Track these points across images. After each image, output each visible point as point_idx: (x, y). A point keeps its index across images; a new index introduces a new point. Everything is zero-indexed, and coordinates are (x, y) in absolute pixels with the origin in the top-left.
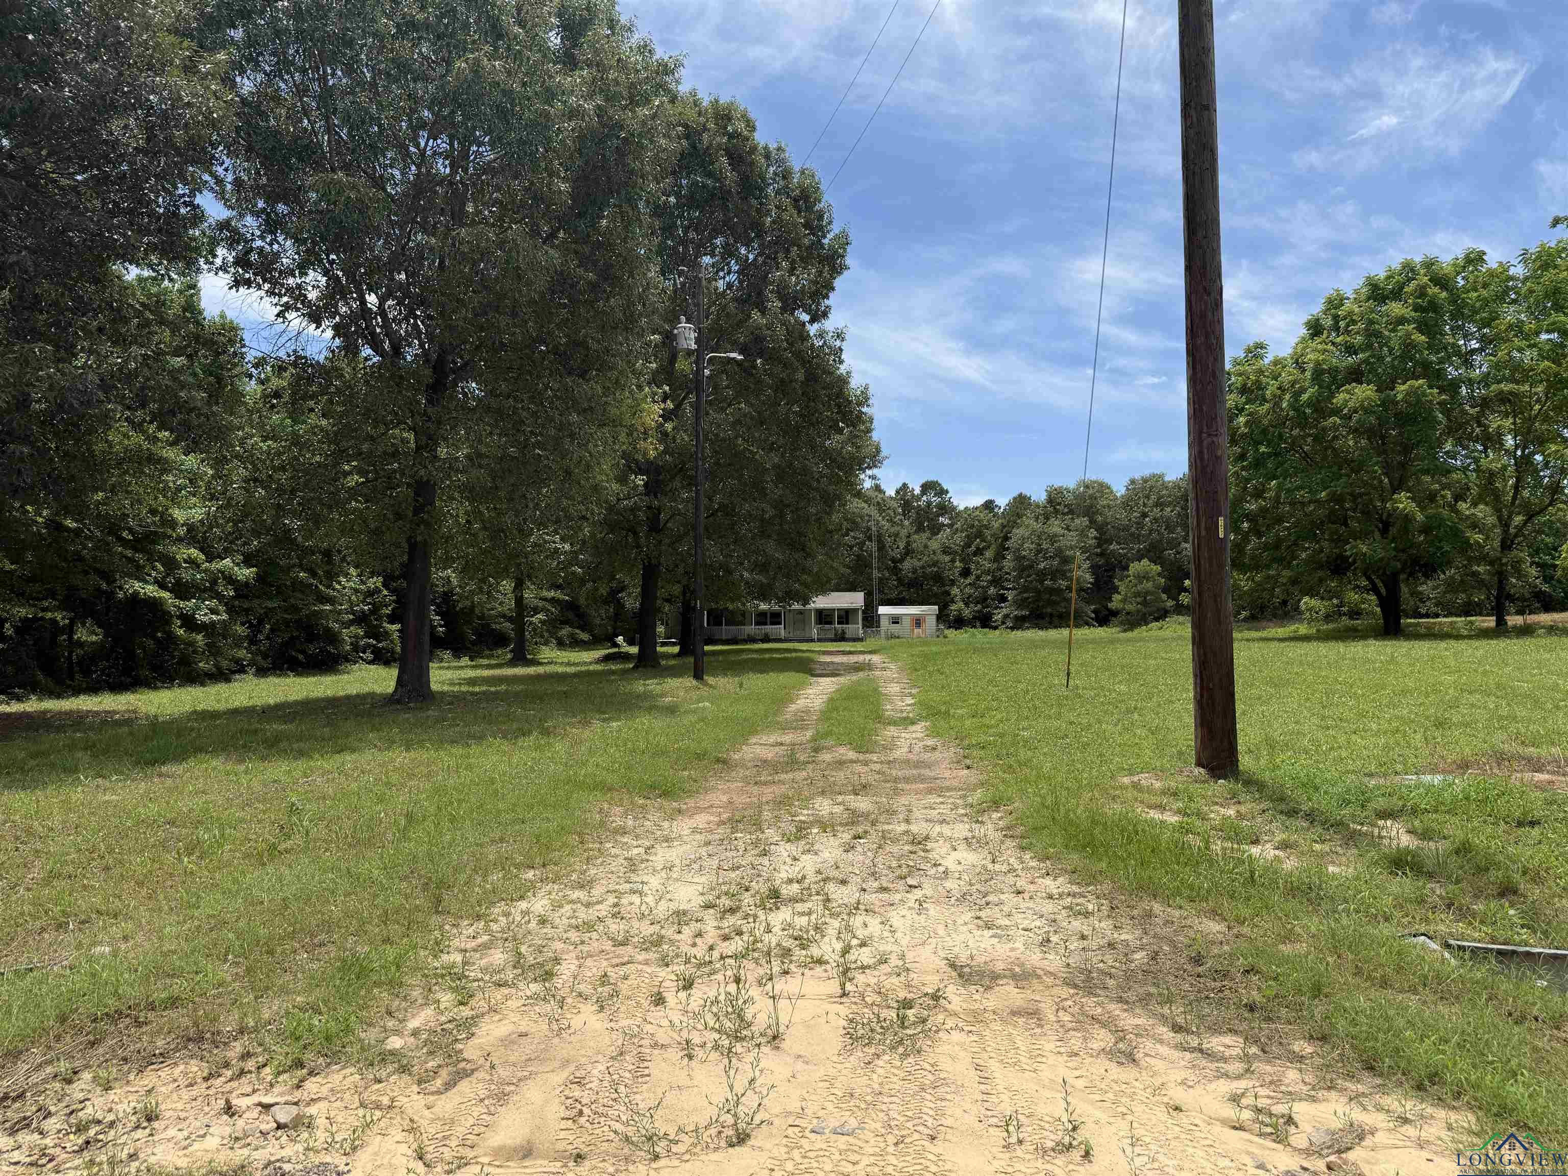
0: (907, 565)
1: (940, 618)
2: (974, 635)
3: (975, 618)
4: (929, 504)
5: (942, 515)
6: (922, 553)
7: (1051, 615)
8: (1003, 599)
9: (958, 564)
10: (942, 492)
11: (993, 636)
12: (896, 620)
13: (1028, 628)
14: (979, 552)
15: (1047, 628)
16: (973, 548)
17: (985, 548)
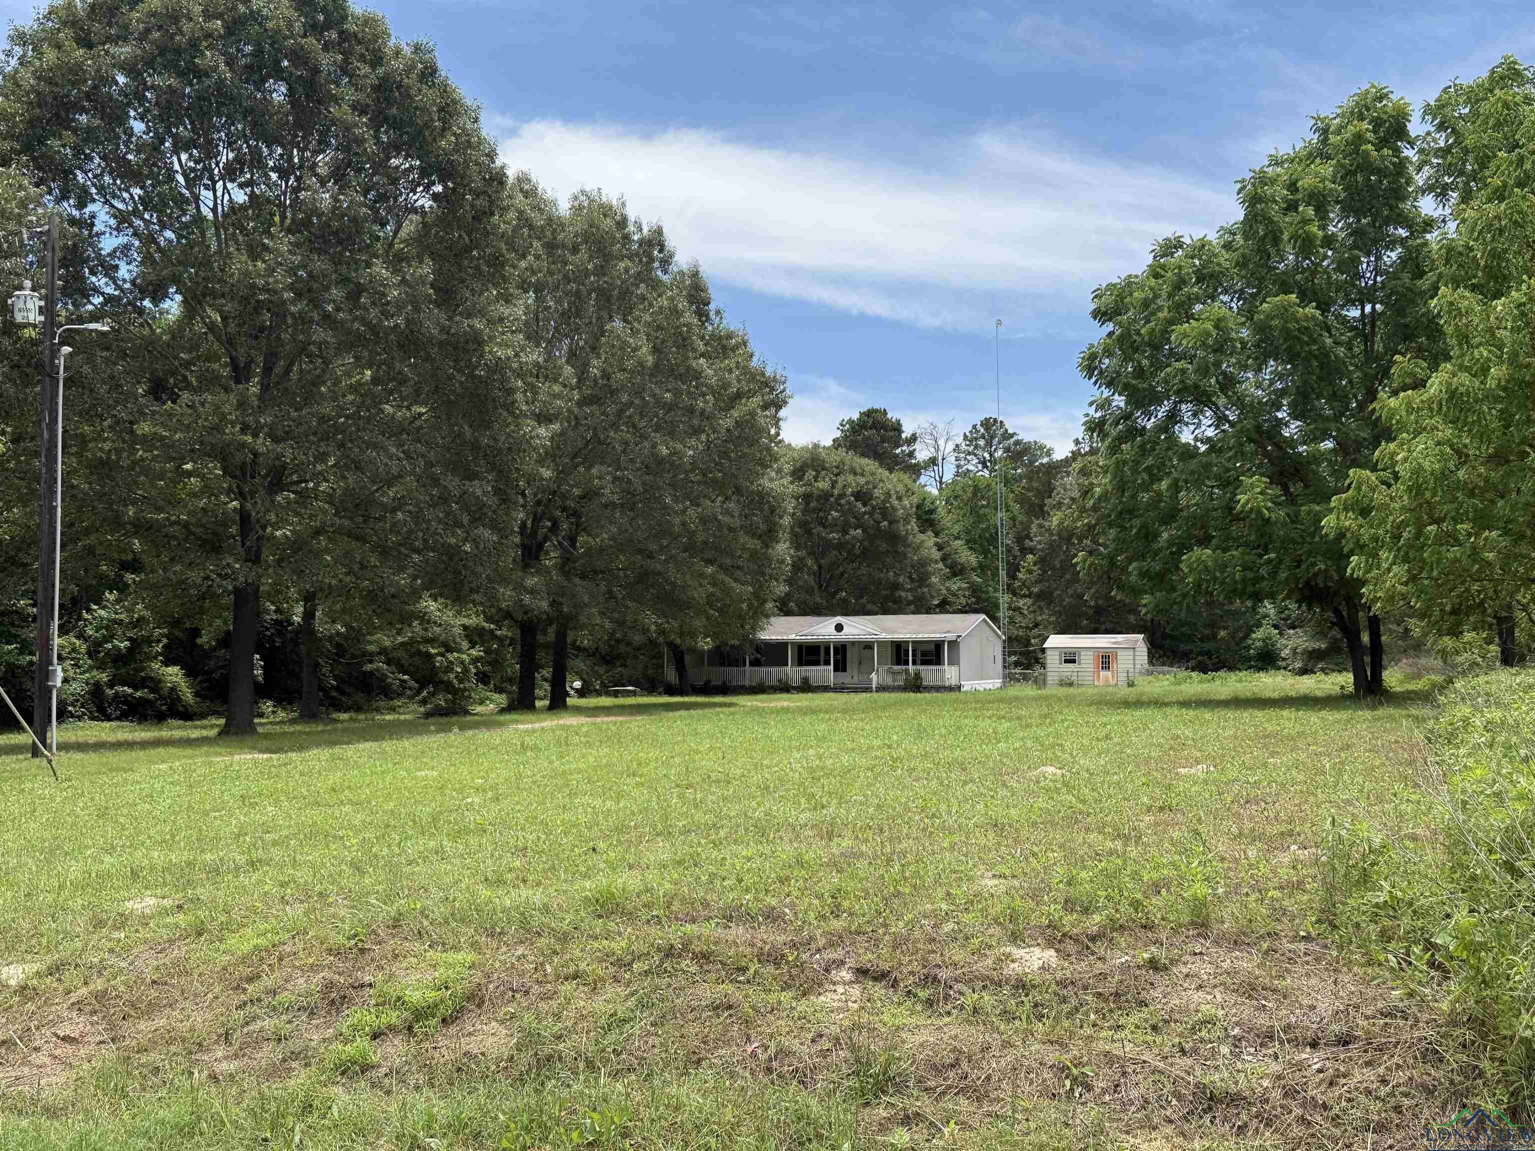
12: (1070, 658)
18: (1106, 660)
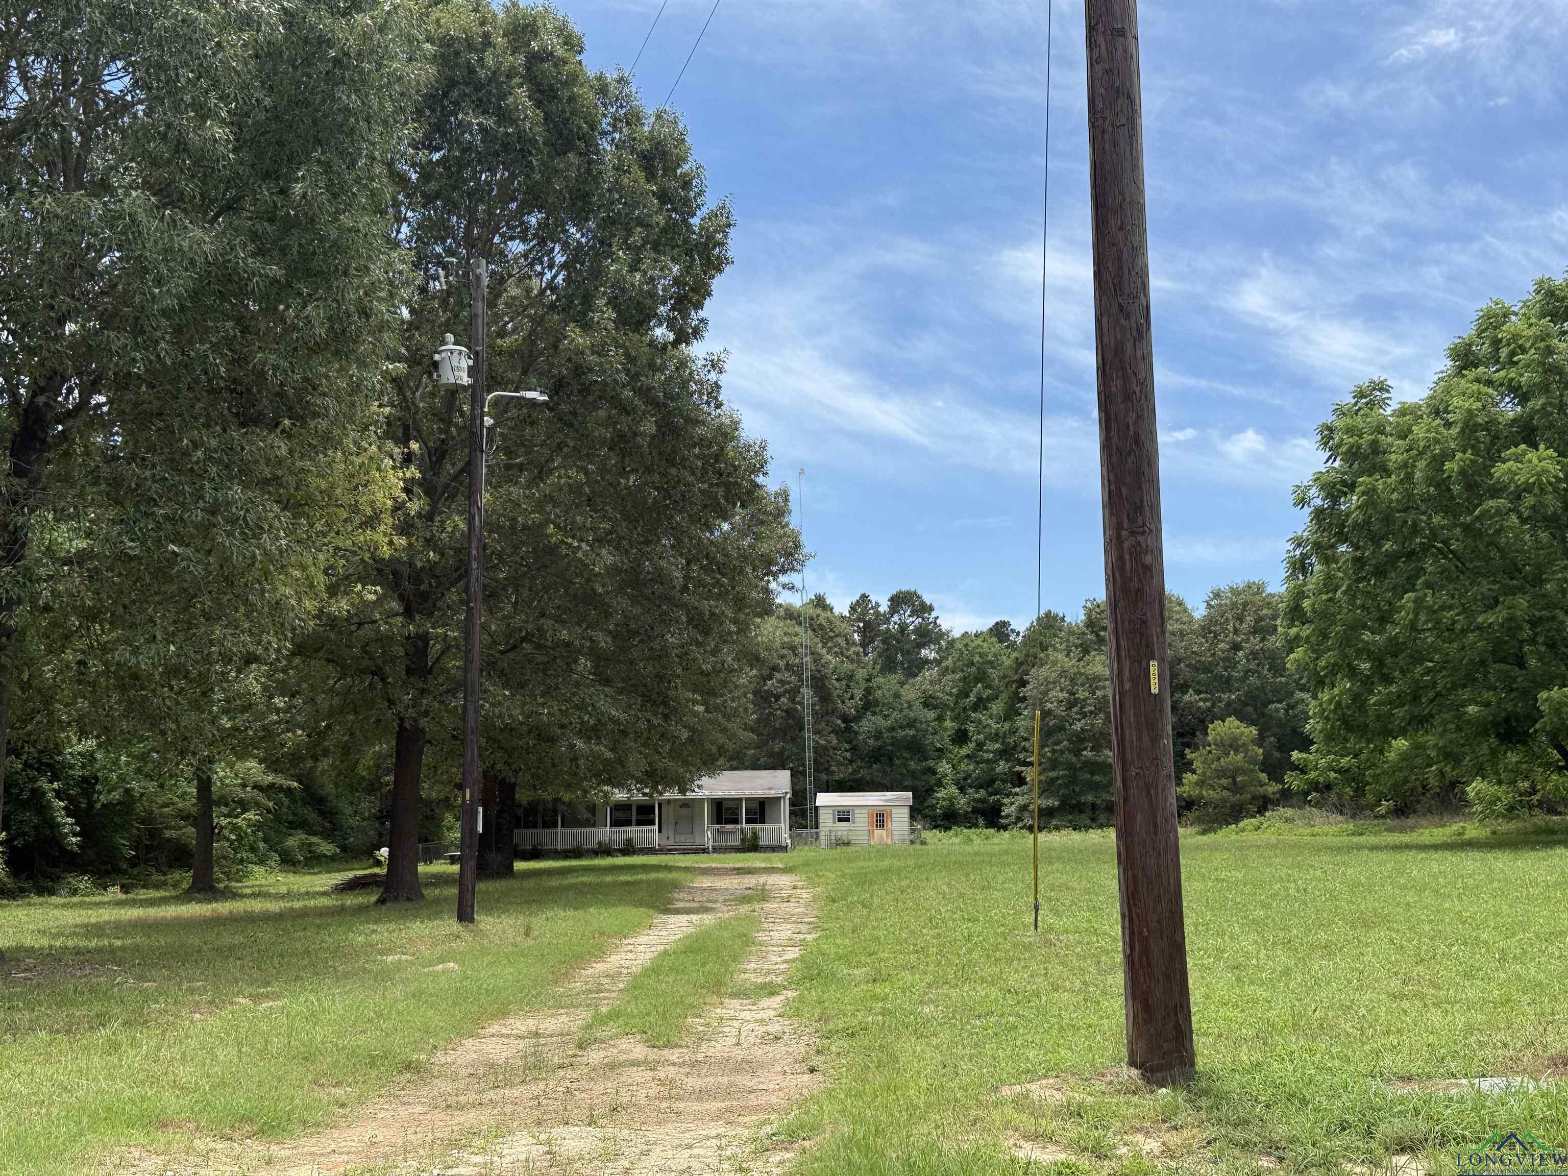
0: (867, 725)
1: (915, 812)
2: (969, 840)
3: (975, 811)
4: (903, 628)
5: (923, 645)
6: (890, 707)
7: (1094, 806)
8: (1020, 780)
9: (948, 724)
10: (924, 609)
11: (1000, 840)
12: (844, 817)
13: (1057, 828)
14: (981, 704)
15: (1087, 828)
16: (972, 698)
17: (989, 699)
18: (880, 819)
